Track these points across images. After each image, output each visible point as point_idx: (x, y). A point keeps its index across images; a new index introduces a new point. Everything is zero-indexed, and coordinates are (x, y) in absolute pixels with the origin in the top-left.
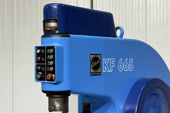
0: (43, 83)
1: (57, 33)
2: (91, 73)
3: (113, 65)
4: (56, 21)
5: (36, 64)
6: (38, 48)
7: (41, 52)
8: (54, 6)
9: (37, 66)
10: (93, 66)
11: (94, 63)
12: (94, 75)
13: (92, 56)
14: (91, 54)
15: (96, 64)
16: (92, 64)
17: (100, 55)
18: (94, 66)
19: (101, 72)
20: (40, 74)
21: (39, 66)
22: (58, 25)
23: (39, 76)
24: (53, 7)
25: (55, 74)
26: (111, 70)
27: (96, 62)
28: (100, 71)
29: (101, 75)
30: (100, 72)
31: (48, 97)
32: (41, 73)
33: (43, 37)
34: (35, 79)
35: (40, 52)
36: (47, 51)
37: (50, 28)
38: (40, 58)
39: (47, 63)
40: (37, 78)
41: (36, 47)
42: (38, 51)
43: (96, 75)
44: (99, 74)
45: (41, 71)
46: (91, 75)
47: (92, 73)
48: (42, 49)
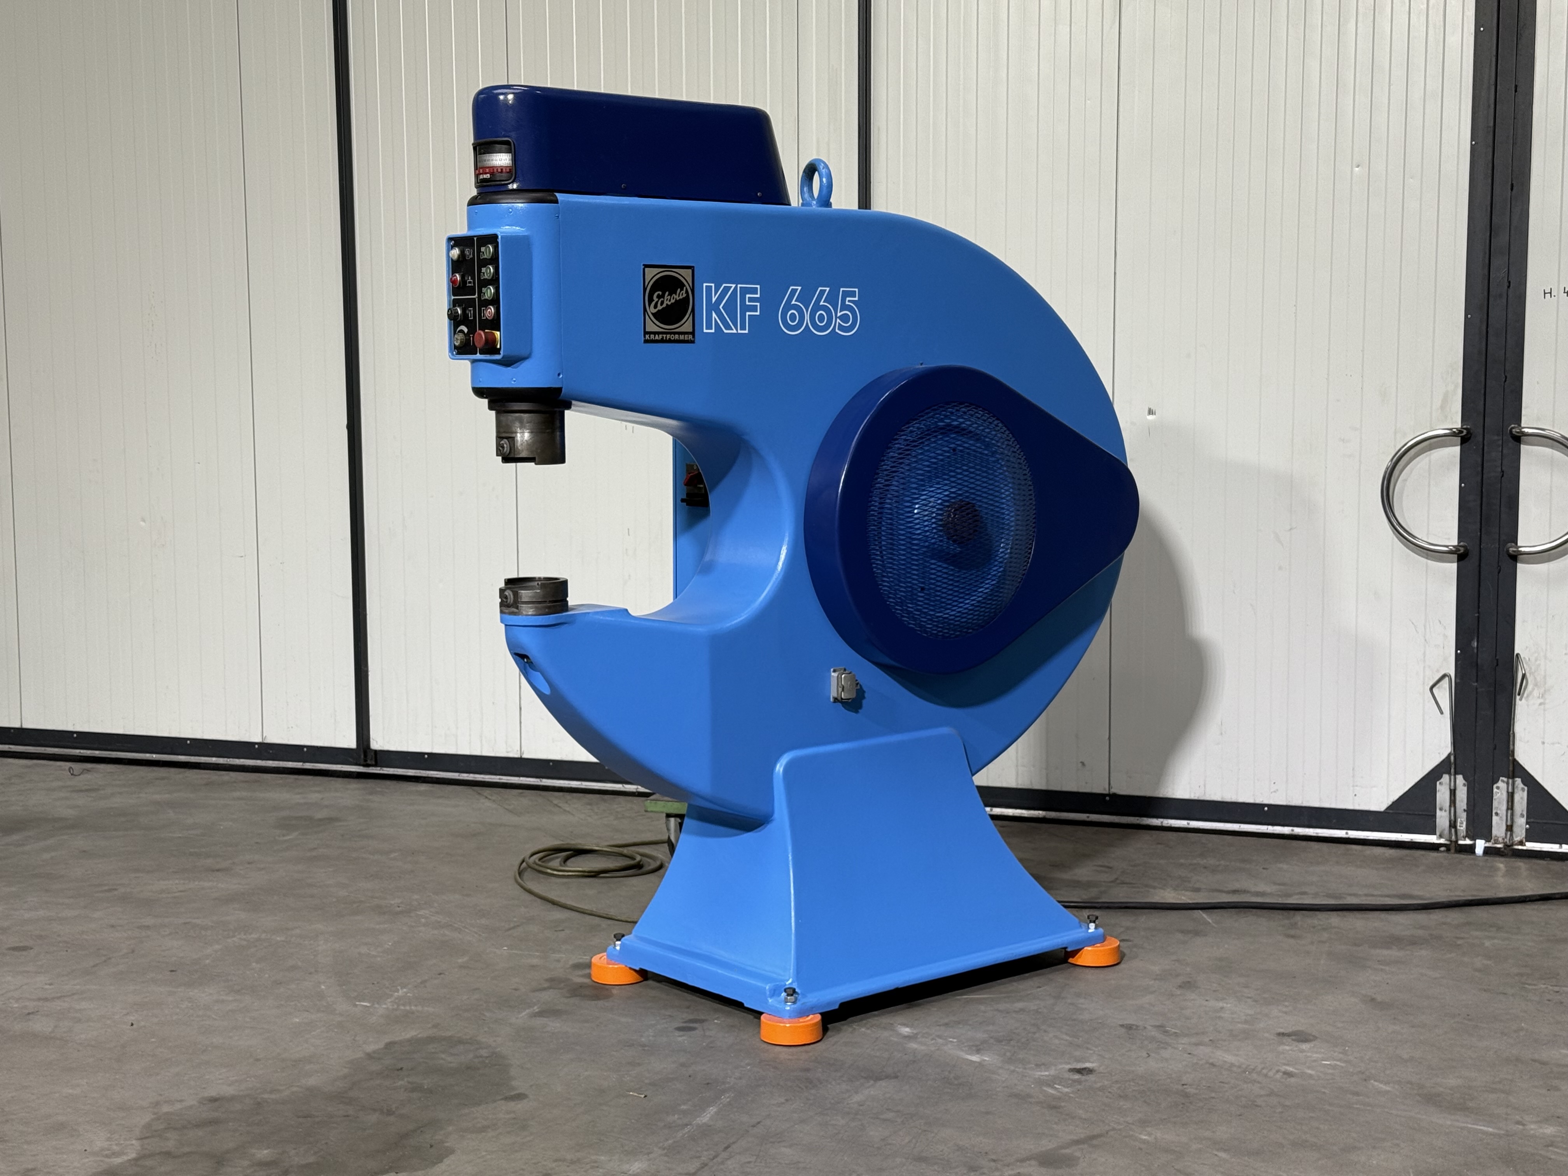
0: (474, 362)
1: (513, 190)
2: (646, 333)
3: (754, 309)
4: (507, 146)
5: (453, 297)
6: (456, 241)
7: (462, 254)
8: (502, 94)
9: (455, 303)
10: (656, 307)
11: (659, 297)
12: (662, 341)
13: (651, 273)
14: (646, 266)
15: (669, 300)
16: (651, 300)
17: (690, 271)
18: (659, 307)
19: (693, 333)
20: (462, 331)
21: (459, 306)
22: (515, 160)
23: (459, 339)
24: (501, 97)
25: (499, 330)
26: (743, 328)
27: (670, 294)
28: (687, 327)
29: (693, 342)
30: (691, 330)
31: (493, 413)
32: (466, 330)
33: (473, 202)
34: (451, 351)
35: (459, 256)
36: (479, 251)
37: (492, 174)
38: (463, 277)
39: (480, 292)
40: (456, 347)
41: (450, 239)
42: (455, 252)
43: (670, 341)
44: (682, 337)
45: (464, 320)
46: (646, 341)
47: (655, 333)
48: (467, 246)
